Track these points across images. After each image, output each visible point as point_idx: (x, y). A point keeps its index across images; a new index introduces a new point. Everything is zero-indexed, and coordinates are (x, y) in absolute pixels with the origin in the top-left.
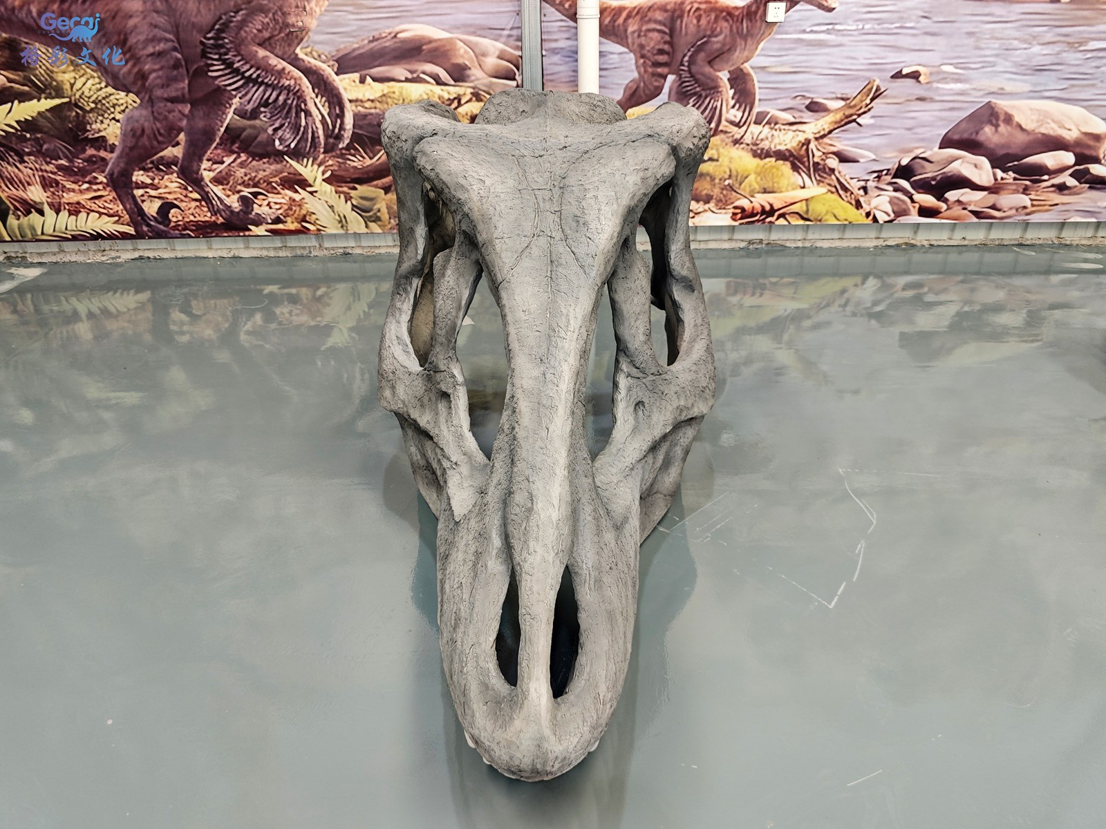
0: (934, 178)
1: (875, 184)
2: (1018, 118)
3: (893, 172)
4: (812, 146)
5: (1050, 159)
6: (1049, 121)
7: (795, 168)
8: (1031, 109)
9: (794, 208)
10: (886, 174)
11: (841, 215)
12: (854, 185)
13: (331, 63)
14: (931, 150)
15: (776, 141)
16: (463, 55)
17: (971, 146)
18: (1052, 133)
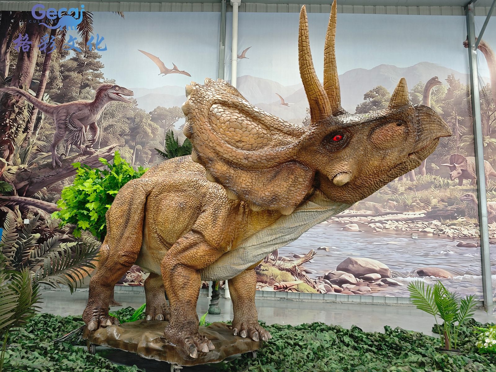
0: (337, 280)
1: (318, 281)
2: (359, 263)
3: (323, 277)
4: (297, 268)
5: (373, 276)
6: (369, 264)
7: (292, 274)
8: (362, 260)
9: (294, 287)
10: (321, 278)
11: (309, 290)
12: (312, 281)
14: (334, 271)
15: (286, 265)
17: (347, 270)
18: (371, 268)
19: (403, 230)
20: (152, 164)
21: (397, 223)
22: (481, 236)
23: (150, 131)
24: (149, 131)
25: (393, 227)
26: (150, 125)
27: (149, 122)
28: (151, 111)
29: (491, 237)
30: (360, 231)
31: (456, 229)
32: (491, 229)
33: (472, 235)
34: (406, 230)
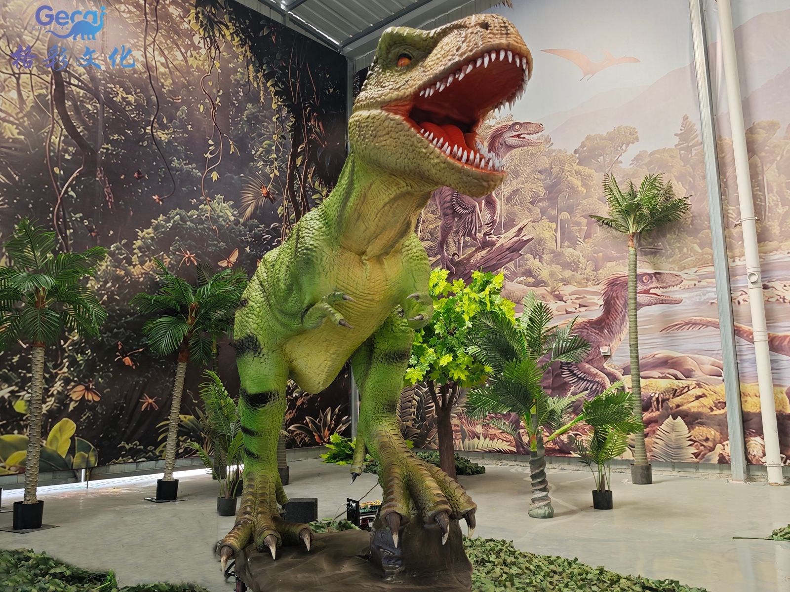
13: (621, 370)
16: (690, 364)
20: (591, 240)
23: (579, 183)
24: (577, 183)
26: (578, 173)
27: (576, 167)
28: (577, 148)
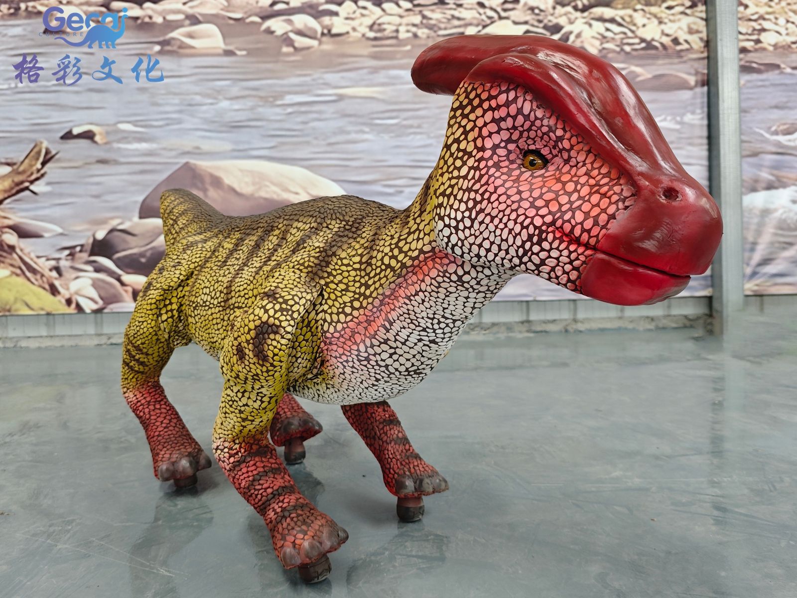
0: (142, 255)
1: (69, 264)
2: (228, 180)
3: (88, 248)
6: (268, 183)
8: (241, 171)
10: (81, 251)
11: (35, 303)
12: (44, 265)
14: (130, 220)
18: (275, 197)
19: (403, 35)
21: (377, 10)
22: (710, 44)
25: (362, 25)
29: (749, 45)
30: (228, 53)
31: (612, 21)
32: (749, 11)
33: (676, 41)
34: (415, 36)
